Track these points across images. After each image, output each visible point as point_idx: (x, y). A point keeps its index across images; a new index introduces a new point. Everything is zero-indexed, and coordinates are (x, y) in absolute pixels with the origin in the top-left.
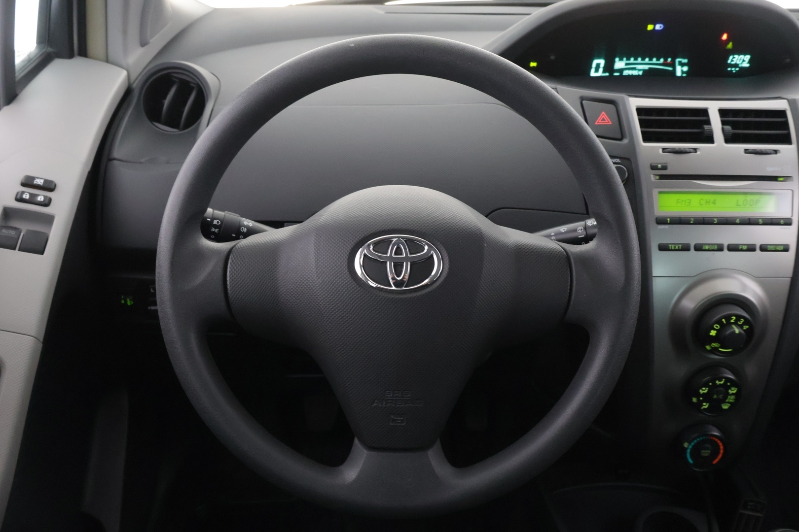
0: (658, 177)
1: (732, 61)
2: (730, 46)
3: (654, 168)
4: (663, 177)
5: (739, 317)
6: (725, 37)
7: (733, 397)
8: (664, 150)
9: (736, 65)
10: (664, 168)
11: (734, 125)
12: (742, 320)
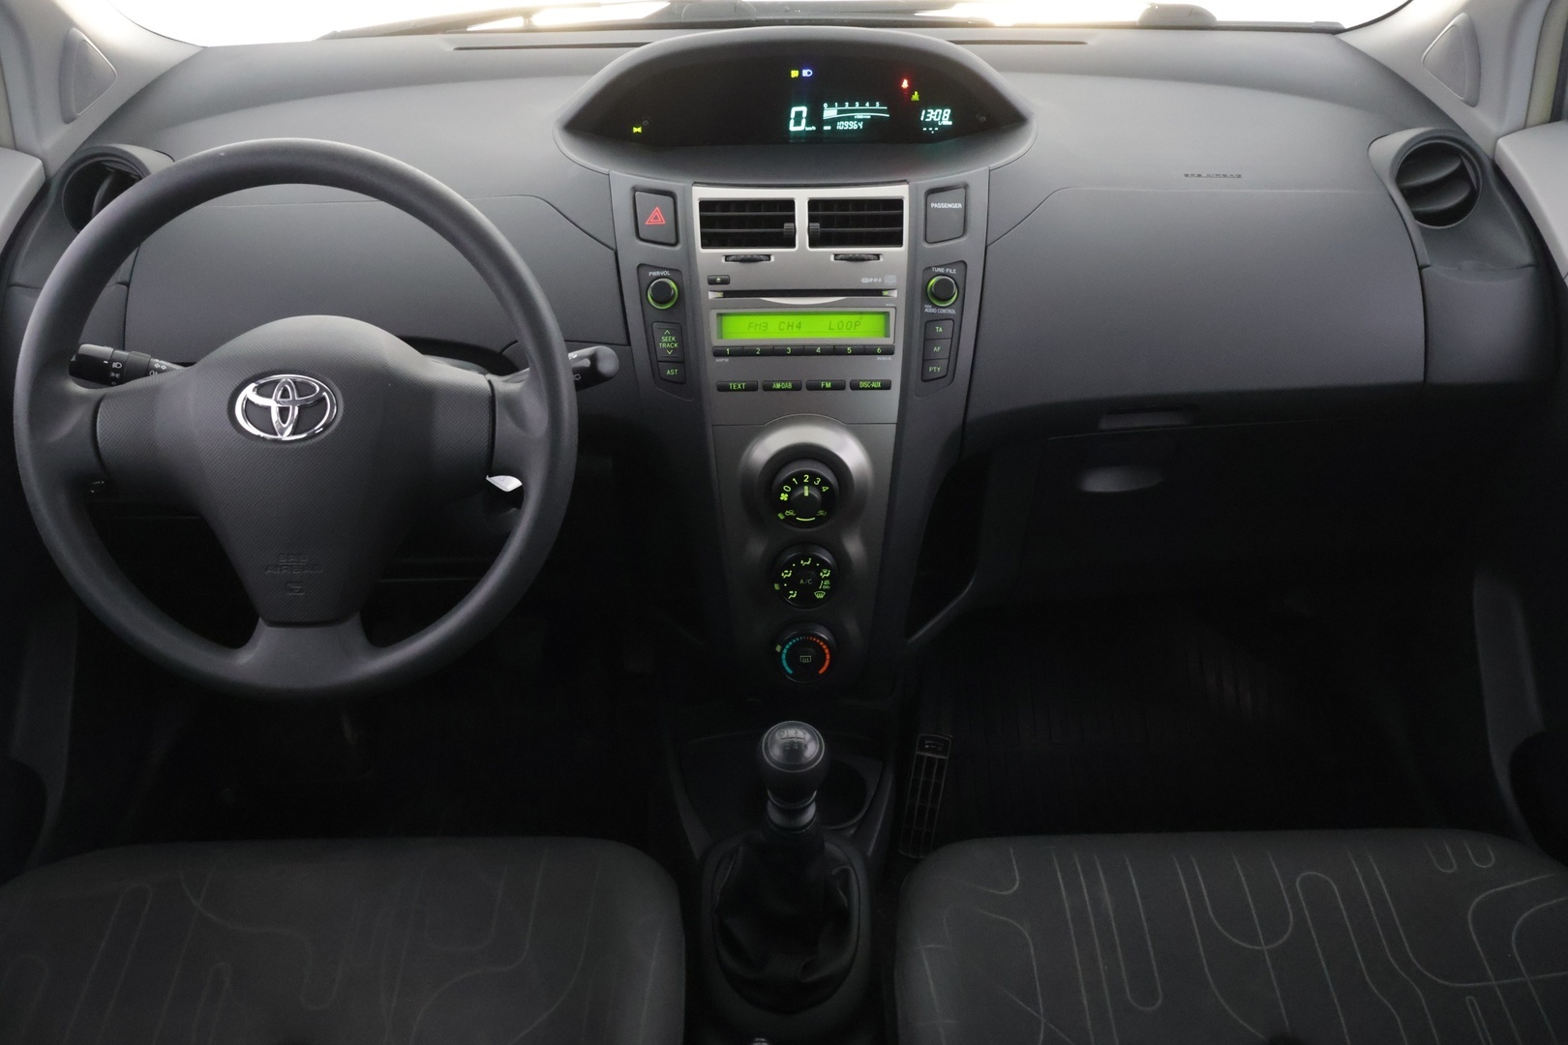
0: (720, 295)
1: (926, 117)
2: (916, 97)
3: (712, 282)
4: (727, 294)
5: (813, 476)
6: (905, 84)
7: (827, 582)
8: (727, 257)
9: (933, 124)
10: (725, 282)
11: (826, 222)
12: (819, 480)
